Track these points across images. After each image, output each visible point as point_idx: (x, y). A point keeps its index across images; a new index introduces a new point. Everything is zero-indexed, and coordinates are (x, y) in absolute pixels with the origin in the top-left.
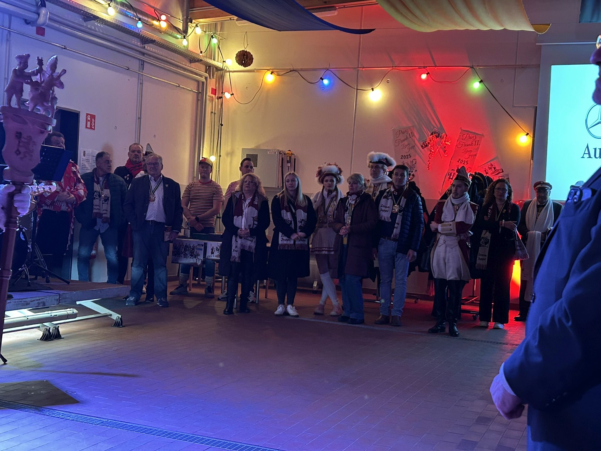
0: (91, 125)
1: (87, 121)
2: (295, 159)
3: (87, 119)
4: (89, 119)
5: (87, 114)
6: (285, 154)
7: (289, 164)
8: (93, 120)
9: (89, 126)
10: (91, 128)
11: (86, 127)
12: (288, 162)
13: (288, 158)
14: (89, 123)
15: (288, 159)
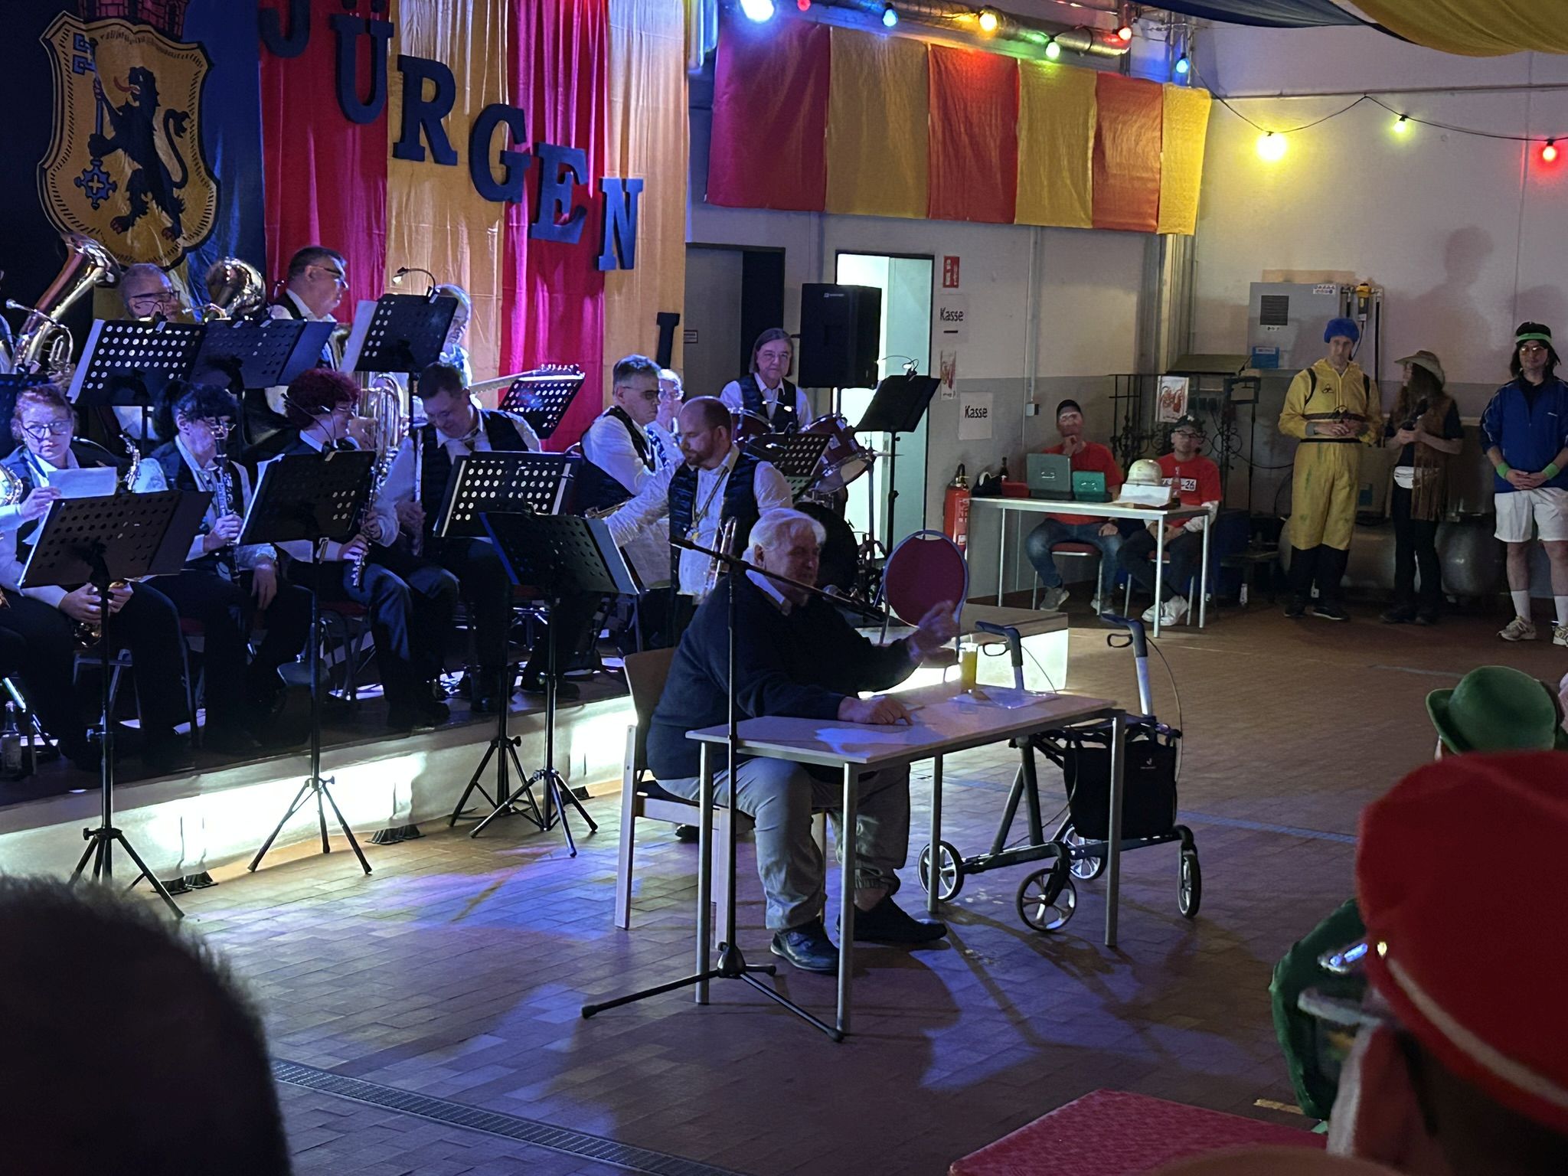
0: (952, 279)
1: (946, 271)
2: (1378, 304)
3: (945, 268)
4: (949, 267)
5: (946, 259)
6: (1354, 292)
7: (1364, 317)
8: (955, 269)
9: (948, 283)
10: (952, 285)
11: (945, 286)
12: (1361, 311)
13: (1362, 300)
14: (949, 275)
15: (1362, 305)
